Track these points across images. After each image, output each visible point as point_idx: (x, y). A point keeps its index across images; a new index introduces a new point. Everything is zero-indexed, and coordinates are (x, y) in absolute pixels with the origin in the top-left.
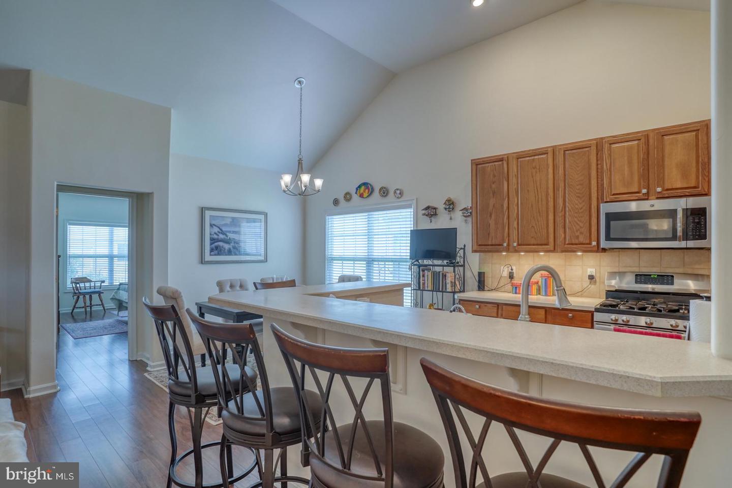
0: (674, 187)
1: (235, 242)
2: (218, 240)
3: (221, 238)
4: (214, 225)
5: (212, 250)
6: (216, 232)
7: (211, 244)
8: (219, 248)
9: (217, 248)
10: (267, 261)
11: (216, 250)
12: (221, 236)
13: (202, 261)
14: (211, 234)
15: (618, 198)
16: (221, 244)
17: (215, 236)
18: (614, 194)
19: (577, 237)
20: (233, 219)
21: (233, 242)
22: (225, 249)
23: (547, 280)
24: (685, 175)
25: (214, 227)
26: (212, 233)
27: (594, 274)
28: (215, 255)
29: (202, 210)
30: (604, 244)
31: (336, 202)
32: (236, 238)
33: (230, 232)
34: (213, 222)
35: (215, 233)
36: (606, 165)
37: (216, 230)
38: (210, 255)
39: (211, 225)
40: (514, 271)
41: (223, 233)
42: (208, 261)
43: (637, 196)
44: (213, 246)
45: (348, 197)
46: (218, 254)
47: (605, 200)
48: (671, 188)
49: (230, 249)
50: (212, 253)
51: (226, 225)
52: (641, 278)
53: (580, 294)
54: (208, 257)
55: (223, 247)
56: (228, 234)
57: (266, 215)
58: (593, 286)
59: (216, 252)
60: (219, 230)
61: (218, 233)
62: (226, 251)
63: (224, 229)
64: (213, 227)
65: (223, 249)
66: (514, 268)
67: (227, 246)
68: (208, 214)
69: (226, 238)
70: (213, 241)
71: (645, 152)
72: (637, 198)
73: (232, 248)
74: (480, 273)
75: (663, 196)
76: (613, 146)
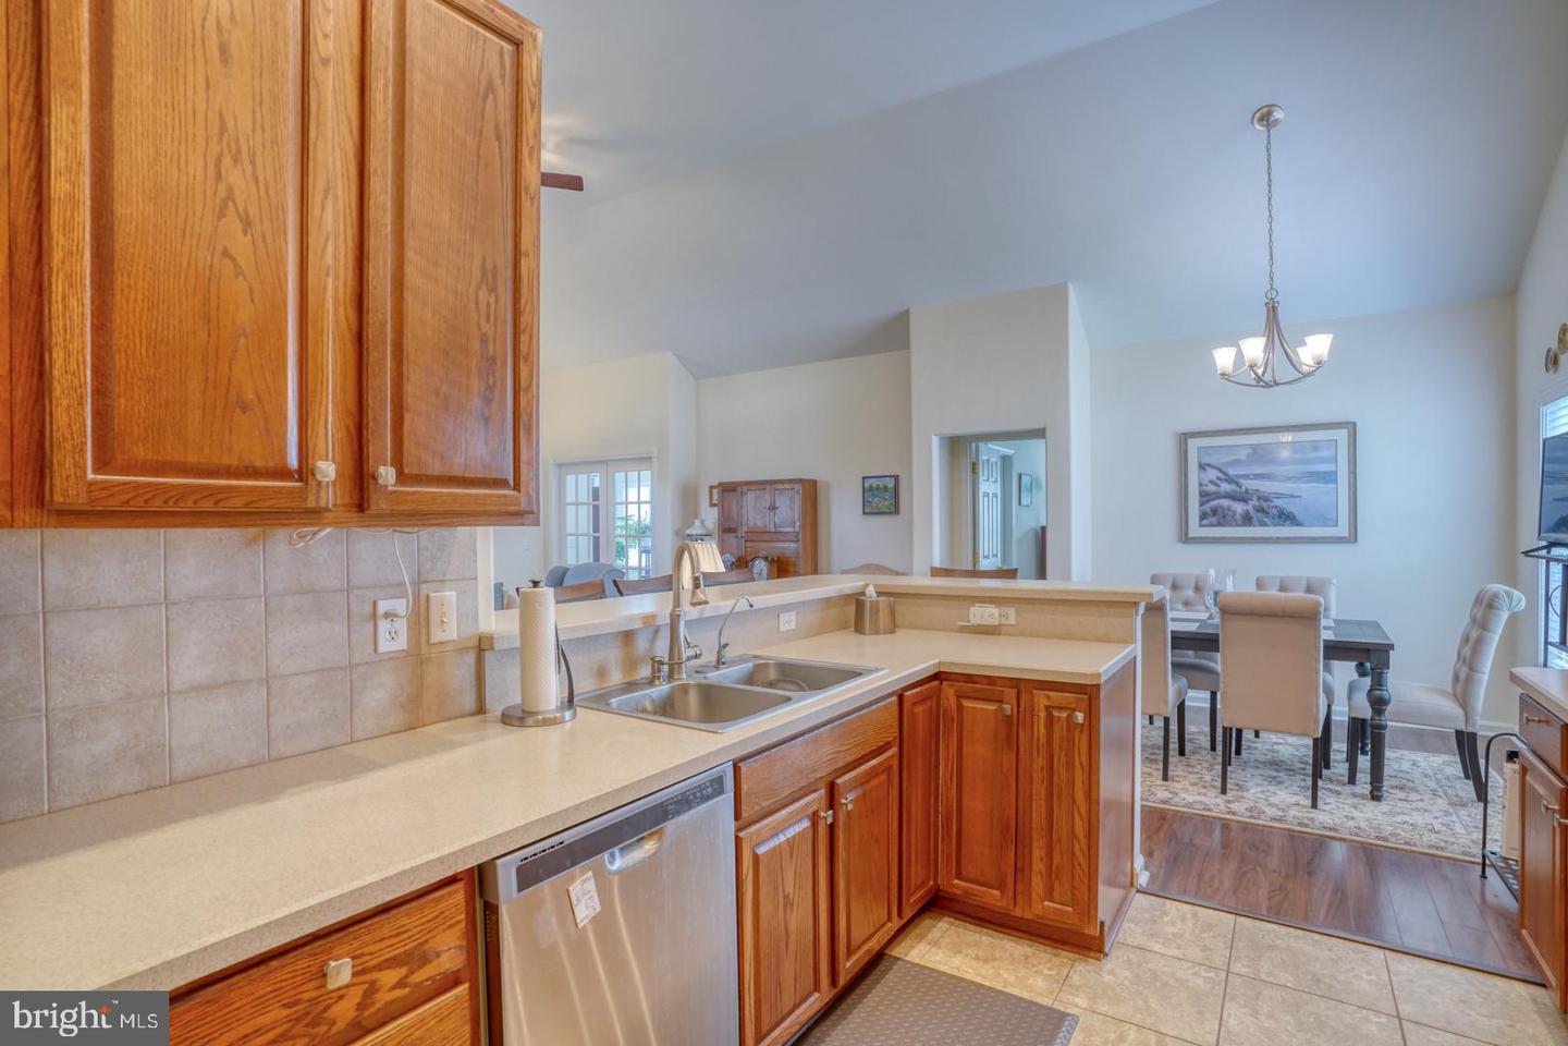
1: (1259, 498)
2: (1218, 496)
3: (1226, 492)
4: (1208, 465)
5: (1203, 516)
6: (1214, 478)
7: (1202, 504)
8: (1220, 510)
9: (1214, 511)
10: (1356, 540)
11: (1214, 515)
12: (1226, 487)
13: (1185, 538)
14: (1201, 485)
16: (1225, 502)
17: (1212, 488)
20: (1255, 447)
21: (1255, 498)
22: (1234, 512)
25: (1207, 468)
26: (1205, 483)
28: (1211, 525)
29: (1184, 438)
31: (1552, 361)
32: (1262, 489)
33: (1246, 477)
34: (1206, 460)
35: (1211, 482)
37: (1212, 474)
38: (1201, 526)
39: (1202, 467)
41: (1230, 480)
42: (1192, 538)
44: (1207, 507)
45: (1567, 341)
46: (1219, 524)
49: (1247, 513)
50: (1204, 522)
51: (1236, 463)
54: (1195, 530)
55: (1229, 509)
56: (1242, 481)
57: (1352, 428)
59: (1214, 520)
60: (1220, 475)
61: (1219, 482)
62: (1238, 517)
63: (1232, 472)
64: (1204, 469)
65: (1230, 513)
67: (1239, 508)
68: (1193, 444)
69: (1238, 489)
70: (1205, 496)
73: (1252, 511)
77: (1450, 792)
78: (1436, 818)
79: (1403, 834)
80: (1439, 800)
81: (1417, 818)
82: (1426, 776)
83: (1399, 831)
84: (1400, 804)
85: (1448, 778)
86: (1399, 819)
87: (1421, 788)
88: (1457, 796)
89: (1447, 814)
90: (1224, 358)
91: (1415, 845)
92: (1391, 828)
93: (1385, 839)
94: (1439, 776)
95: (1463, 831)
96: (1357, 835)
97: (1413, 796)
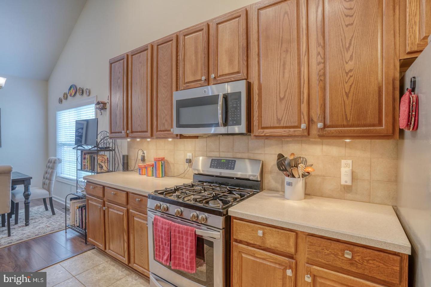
10: (1, 147)
15: (188, 86)
18: (186, 83)
19: (164, 124)
23: (157, 163)
24: (231, 62)
27: (191, 158)
30: (177, 131)
31: (60, 101)
36: (181, 56)
40: (145, 155)
43: (200, 84)
45: (66, 97)
47: (180, 89)
48: (222, 74)
52: (216, 163)
53: (183, 175)
58: (191, 169)
66: (145, 152)
71: (205, 41)
72: (200, 85)
74: (124, 156)
75: (217, 82)
76: (186, 37)
77: (45, 215)
78: (46, 223)
79: (41, 231)
80: (44, 219)
81: (42, 226)
82: (36, 213)
83: (40, 231)
84: (35, 224)
85: (41, 212)
86: (38, 228)
87: (37, 217)
88: (47, 216)
89: (48, 221)
91: (47, 233)
92: (37, 231)
93: (38, 235)
94: (39, 212)
95: (55, 224)
96: (29, 238)
97: (37, 220)
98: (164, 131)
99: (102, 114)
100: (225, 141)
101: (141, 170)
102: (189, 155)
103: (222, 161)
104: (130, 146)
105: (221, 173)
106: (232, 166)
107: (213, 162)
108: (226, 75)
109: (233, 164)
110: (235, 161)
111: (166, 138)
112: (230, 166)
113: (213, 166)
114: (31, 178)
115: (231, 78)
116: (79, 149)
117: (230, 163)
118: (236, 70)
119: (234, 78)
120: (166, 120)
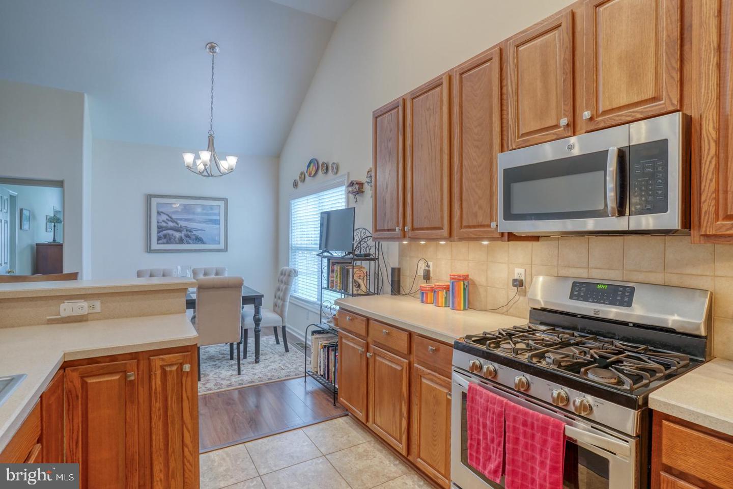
0: (614, 107)
1: (187, 231)
2: (167, 229)
3: (171, 227)
4: (162, 212)
5: (159, 239)
6: (165, 219)
7: (158, 232)
8: (168, 235)
9: (165, 236)
10: (227, 250)
11: (165, 238)
12: (171, 224)
13: (149, 250)
14: (158, 222)
15: (528, 140)
16: (170, 232)
17: (164, 224)
18: (523, 135)
19: (475, 215)
20: (186, 206)
21: (185, 230)
22: (175, 237)
23: (455, 284)
25: (162, 214)
26: (161, 221)
27: (523, 278)
28: (164, 243)
29: (149, 198)
30: (503, 226)
31: (296, 184)
32: (189, 226)
33: (181, 220)
34: (160, 210)
35: (163, 221)
36: (512, 85)
37: (164, 217)
38: (158, 244)
39: (159, 213)
40: (431, 269)
41: (173, 221)
43: (554, 134)
44: (161, 234)
45: (303, 178)
46: (167, 243)
47: (510, 148)
48: (609, 108)
49: (181, 238)
50: (160, 242)
51: (176, 212)
52: (582, 290)
53: (505, 309)
54: (155, 246)
55: (172, 235)
56: (179, 222)
57: (226, 200)
58: (522, 298)
59: (165, 241)
60: (168, 218)
61: (167, 221)
62: (177, 239)
63: (174, 217)
64: (160, 215)
65: (173, 238)
66: (431, 264)
67: (177, 235)
68: (154, 201)
69: (177, 225)
70: (160, 229)
71: (567, 47)
72: (555, 137)
73: (183, 237)
74: (393, 269)
75: (596, 127)
76: (521, 49)
77: (277, 351)
78: (280, 363)
79: (275, 374)
80: (275, 356)
81: (275, 366)
82: (266, 347)
83: (273, 374)
84: (266, 361)
85: (272, 346)
86: (270, 368)
87: (267, 353)
88: (279, 352)
89: (282, 361)
90: (189, 158)
91: (281, 378)
92: (270, 373)
93: (271, 379)
94: (270, 346)
95: (290, 366)
96: (262, 381)
97: (268, 357)
98: (474, 227)
99: (356, 201)
100: (600, 245)
101: (425, 295)
102: (519, 273)
103: (598, 287)
104: (402, 254)
105: (596, 311)
106: (626, 299)
107: (577, 289)
108: (620, 108)
109: (627, 294)
110: (633, 289)
111: (478, 239)
112: (619, 298)
113: (575, 295)
114: (262, 296)
115: (633, 114)
116: (325, 257)
117: (620, 293)
118: (650, 94)
119: (641, 113)
120: (480, 207)
